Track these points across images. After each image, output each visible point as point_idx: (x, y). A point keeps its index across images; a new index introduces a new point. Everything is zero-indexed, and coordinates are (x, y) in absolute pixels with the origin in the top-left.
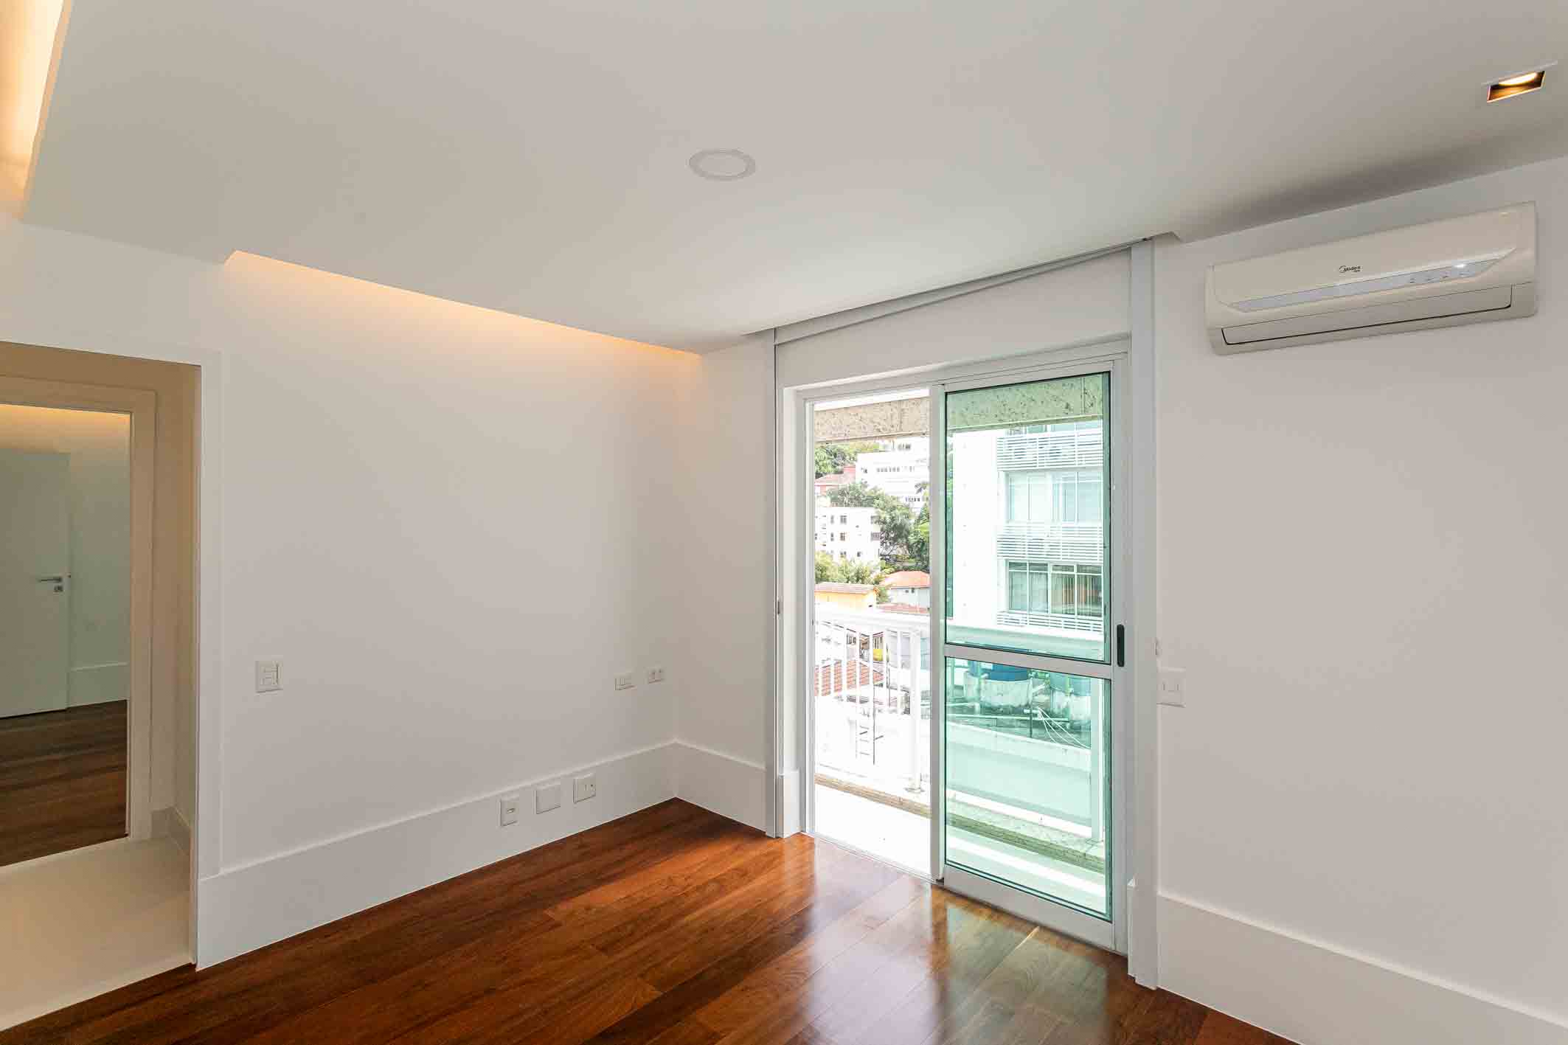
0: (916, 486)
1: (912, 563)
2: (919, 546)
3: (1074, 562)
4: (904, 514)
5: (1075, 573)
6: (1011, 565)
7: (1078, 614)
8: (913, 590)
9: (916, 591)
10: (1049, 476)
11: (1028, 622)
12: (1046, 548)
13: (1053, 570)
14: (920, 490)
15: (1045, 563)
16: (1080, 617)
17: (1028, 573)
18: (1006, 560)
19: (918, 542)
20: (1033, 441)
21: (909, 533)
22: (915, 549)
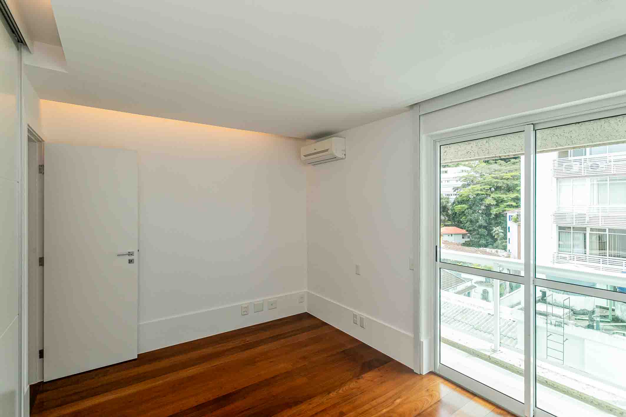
0: (453, 189)
1: (450, 223)
2: (453, 215)
3: (607, 227)
4: (447, 201)
5: (607, 233)
6: (560, 228)
7: (609, 256)
8: (452, 235)
9: (453, 235)
10: (588, 180)
11: (575, 259)
12: (587, 219)
13: (590, 231)
14: (455, 191)
15: (585, 227)
16: (610, 258)
17: (572, 233)
18: (557, 225)
19: (453, 214)
20: (575, 161)
21: (448, 209)
22: (451, 217)
